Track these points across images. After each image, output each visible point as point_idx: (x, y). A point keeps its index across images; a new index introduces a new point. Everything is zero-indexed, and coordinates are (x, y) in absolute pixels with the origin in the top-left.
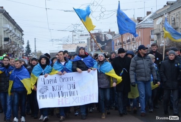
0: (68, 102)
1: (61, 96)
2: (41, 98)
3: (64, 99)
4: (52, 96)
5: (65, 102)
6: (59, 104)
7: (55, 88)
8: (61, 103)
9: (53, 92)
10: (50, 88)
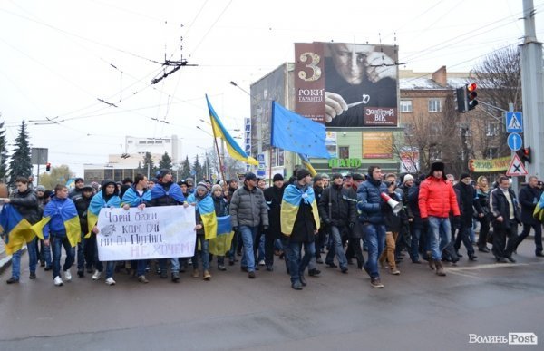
0: (145, 253)
1: (135, 243)
2: (104, 243)
3: (140, 247)
4: (122, 240)
5: (142, 252)
6: (132, 255)
7: (127, 228)
8: (135, 253)
9: (123, 235)
10: (119, 228)
